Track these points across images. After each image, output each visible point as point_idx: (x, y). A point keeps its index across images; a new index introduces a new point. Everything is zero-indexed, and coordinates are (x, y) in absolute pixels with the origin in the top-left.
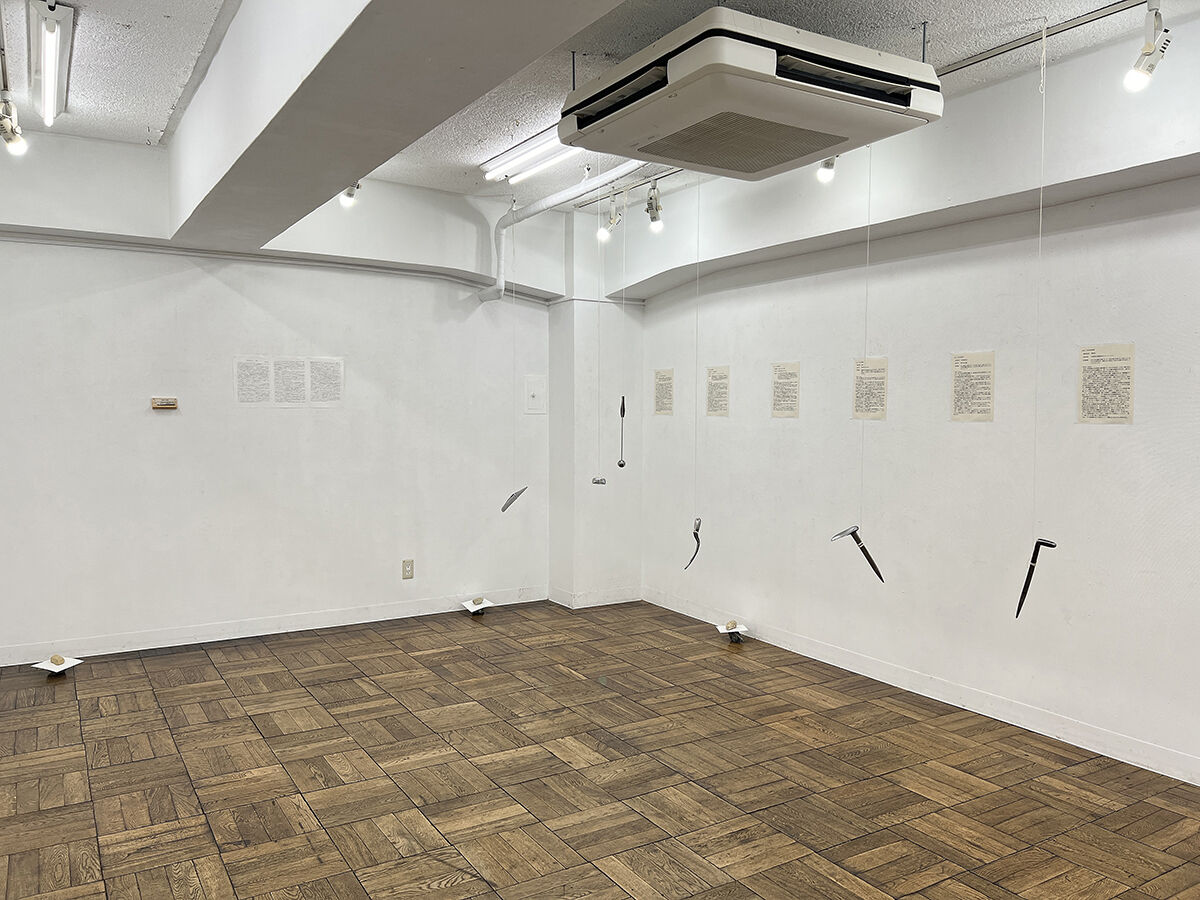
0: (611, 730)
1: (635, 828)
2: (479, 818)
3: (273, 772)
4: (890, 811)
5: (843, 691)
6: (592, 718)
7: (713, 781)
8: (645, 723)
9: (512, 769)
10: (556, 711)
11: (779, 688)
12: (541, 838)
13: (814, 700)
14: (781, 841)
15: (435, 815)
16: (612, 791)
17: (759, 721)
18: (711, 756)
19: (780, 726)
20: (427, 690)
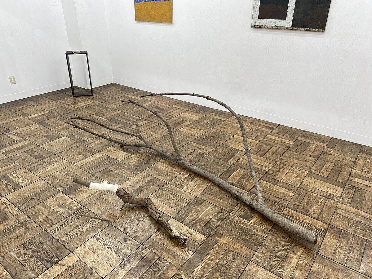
0: (126, 141)
4: (231, 157)
5: (197, 112)
9: (95, 166)
11: (177, 114)
13: (190, 117)
15: (71, 194)
17: (176, 129)
19: (183, 129)
20: (42, 134)
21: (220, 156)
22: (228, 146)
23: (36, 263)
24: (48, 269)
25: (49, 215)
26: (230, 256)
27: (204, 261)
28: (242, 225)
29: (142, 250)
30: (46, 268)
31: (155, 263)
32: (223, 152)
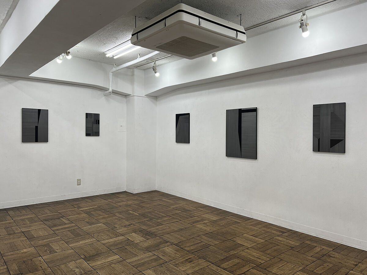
0: (147, 230)
1: (156, 260)
2: (104, 260)
3: (32, 250)
4: (233, 250)
5: (218, 214)
6: (141, 227)
7: (180, 244)
8: (158, 227)
9: (115, 244)
10: (129, 225)
11: (199, 215)
12: (125, 266)
13: (209, 218)
14: (201, 261)
15: (89, 261)
16: (148, 249)
17: (193, 225)
18: (179, 236)
19: (200, 226)
20: (86, 221)
21: (223, 248)
22: (234, 241)
25: (67, 272)
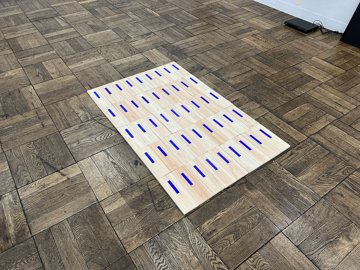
0: (173, 45)
4: (298, 86)
6: (164, 38)
7: (221, 72)
10: (148, 34)
11: (244, 19)
13: (260, 25)
17: (238, 37)
18: (218, 58)
20: (89, 23)
21: (284, 82)
22: (300, 70)
23: (39, 165)
24: (48, 175)
25: (67, 116)
26: (255, 217)
27: (219, 214)
28: (285, 181)
29: (151, 180)
30: (46, 174)
31: (160, 200)
32: (290, 77)
